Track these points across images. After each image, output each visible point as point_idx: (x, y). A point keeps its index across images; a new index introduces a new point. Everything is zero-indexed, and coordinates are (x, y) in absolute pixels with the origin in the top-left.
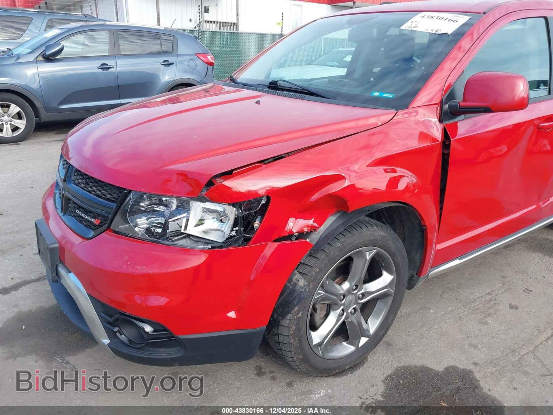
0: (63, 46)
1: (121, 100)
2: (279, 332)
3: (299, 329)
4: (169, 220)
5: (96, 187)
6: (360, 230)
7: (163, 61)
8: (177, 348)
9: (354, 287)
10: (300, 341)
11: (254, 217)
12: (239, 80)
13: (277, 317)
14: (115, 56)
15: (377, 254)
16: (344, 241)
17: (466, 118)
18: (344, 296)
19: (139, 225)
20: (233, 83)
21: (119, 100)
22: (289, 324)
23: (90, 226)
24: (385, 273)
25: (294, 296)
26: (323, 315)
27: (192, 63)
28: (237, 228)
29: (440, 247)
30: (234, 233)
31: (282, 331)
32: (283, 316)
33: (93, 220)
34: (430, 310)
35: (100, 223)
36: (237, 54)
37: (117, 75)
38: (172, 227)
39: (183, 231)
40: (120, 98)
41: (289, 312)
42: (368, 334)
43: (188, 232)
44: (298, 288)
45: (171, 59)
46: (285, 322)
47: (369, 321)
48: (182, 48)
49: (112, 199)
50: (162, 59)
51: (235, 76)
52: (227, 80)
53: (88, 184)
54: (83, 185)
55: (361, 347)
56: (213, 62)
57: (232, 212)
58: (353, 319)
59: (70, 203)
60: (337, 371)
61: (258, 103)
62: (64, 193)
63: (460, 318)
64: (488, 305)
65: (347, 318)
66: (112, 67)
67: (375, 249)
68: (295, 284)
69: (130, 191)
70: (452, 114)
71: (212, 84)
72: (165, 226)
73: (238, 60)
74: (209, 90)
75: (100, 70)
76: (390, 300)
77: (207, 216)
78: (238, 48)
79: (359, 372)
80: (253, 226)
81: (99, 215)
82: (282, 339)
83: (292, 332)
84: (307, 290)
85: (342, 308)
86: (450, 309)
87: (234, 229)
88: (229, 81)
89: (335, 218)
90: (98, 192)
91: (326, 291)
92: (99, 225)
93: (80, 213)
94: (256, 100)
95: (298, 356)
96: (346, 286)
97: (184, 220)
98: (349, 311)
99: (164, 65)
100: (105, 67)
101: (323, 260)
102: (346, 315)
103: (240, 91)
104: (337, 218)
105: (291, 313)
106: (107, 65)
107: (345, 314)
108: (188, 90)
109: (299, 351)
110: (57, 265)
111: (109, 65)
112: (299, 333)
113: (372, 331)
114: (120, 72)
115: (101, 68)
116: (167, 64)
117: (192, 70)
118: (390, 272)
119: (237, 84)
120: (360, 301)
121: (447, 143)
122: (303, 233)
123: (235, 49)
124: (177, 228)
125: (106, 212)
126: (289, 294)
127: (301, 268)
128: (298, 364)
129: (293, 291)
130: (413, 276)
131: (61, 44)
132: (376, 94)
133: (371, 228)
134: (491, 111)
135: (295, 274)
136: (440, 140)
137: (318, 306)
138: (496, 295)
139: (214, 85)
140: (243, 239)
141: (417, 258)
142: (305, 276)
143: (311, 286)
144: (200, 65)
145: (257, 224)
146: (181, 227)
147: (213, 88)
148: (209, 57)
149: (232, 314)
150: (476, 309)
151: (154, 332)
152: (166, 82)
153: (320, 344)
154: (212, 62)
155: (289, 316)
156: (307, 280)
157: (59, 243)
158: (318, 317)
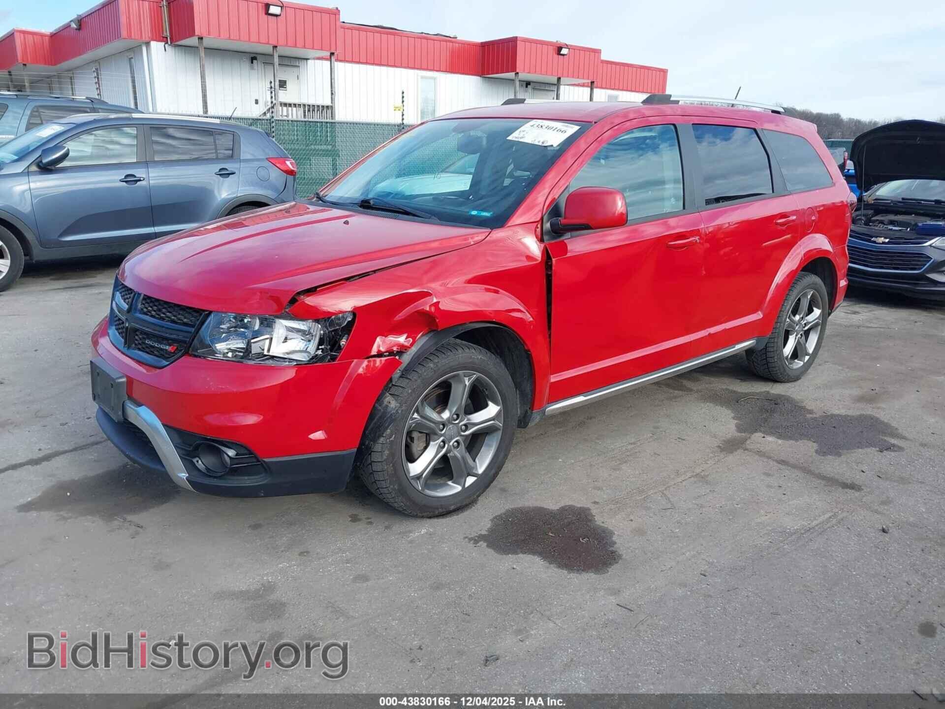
0: (68, 150)
1: (155, 228)
2: (372, 460)
3: (392, 455)
4: (252, 341)
5: (170, 312)
6: (454, 351)
7: (219, 169)
8: (262, 475)
9: (455, 416)
10: (395, 469)
11: (340, 336)
12: (327, 198)
13: (369, 444)
14: (146, 163)
15: (477, 379)
16: (438, 362)
17: (572, 237)
18: (444, 425)
19: (217, 354)
20: (320, 202)
21: (153, 228)
22: (382, 448)
23: (163, 355)
24: (490, 404)
25: (385, 419)
26: (422, 448)
27: (262, 173)
28: (323, 347)
29: (554, 378)
30: (320, 352)
31: (375, 457)
32: (375, 440)
33: (167, 347)
34: (559, 459)
35: (175, 350)
36: (333, 154)
37: (149, 191)
38: (255, 349)
39: (266, 353)
40: (154, 225)
41: (381, 436)
42: (476, 472)
43: (271, 354)
44: (389, 410)
45: (230, 166)
46: (378, 447)
47: (477, 460)
48: (247, 150)
49: (190, 323)
50: (217, 167)
51: (322, 193)
52: (313, 198)
53: (160, 310)
54: (153, 313)
55: (468, 487)
56: (295, 169)
57: (318, 330)
58: (457, 453)
59: (137, 335)
60: (440, 510)
61: (346, 223)
62: (127, 325)
63: (591, 465)
64: (628, 453)
65: (448, 451)
66: (142, 179)
67: (475, 374)
68: (387, 406)
69: (210, 312)
70: (555, 233)
71: (293, 203)
72: (247, 350)
73: (334, 166)
74: (290, 210)
75: (124, 183)
76: (499, 435)
77: (291, 335)
78: (334, 146)
79: (466, 514)
80: (340, 344)
81: (175, 341)
82: (376, 467)
83: (385, 457)
84: (400, 412)
85: (442, 438)
86: (582, 458)
87: (320, 347)
88: (315, 199)
89: (427, 338)
90: (173, 318)
91: (421, 416)
92: (174, 352)
93: (151, 343)
94: (345, 220)
95: (394, 486)
96: (446, 415)
97: (267, 342)
98: (451, 444)
99: (220, 175)
100: (131, 180)
101: (416, 380)
102: (447, 448)
103: (327, 211)
104: (430, 338)
105: (383, 436)
106: (133, 176)
107: (446, 446)
108: (257, 212)
109: (394, 479)
110: (124, 402)
111: (137, 176)
112: (393, 459)
113: (481, 470)
114: (153, 186)
115: (126, 182)
116: (224, 174)
117: (263, 182)
118: (496, 402)
119: (325, 202)
120: (463, 433)
121: (549, 263)
122: (393, 352)
123: (330, 147)
124: (259, 351)
125: (184, 337)
126: (380, 417)
127: (393, 390)
128: (393, 496)
129: (385, 413)
130: (527, 411)
131: (65, 147)
132: (474, 213)
133: (467, 350)
134: (591, 228)
135: (386, 397)
136: (540, 259)
137: (415, 435)
138: (641, 444)
139: (296, 204)
140: (329, 357)
141: (528, 388)
142: (396, 397)
143: (404, 408)
144: (275, 175)
145: (343, 342)
146: (263, 350)
147: (295, 208)
148: (288, 163)
149: (319, 435)
150: (612, 457)
151: (236, 455)
152: (223, 199)
153: (418, 477)
154: (293, 170)
155: (382, 439)
156: (399, 401)
157: (128, 377)
158: (416, 447)
